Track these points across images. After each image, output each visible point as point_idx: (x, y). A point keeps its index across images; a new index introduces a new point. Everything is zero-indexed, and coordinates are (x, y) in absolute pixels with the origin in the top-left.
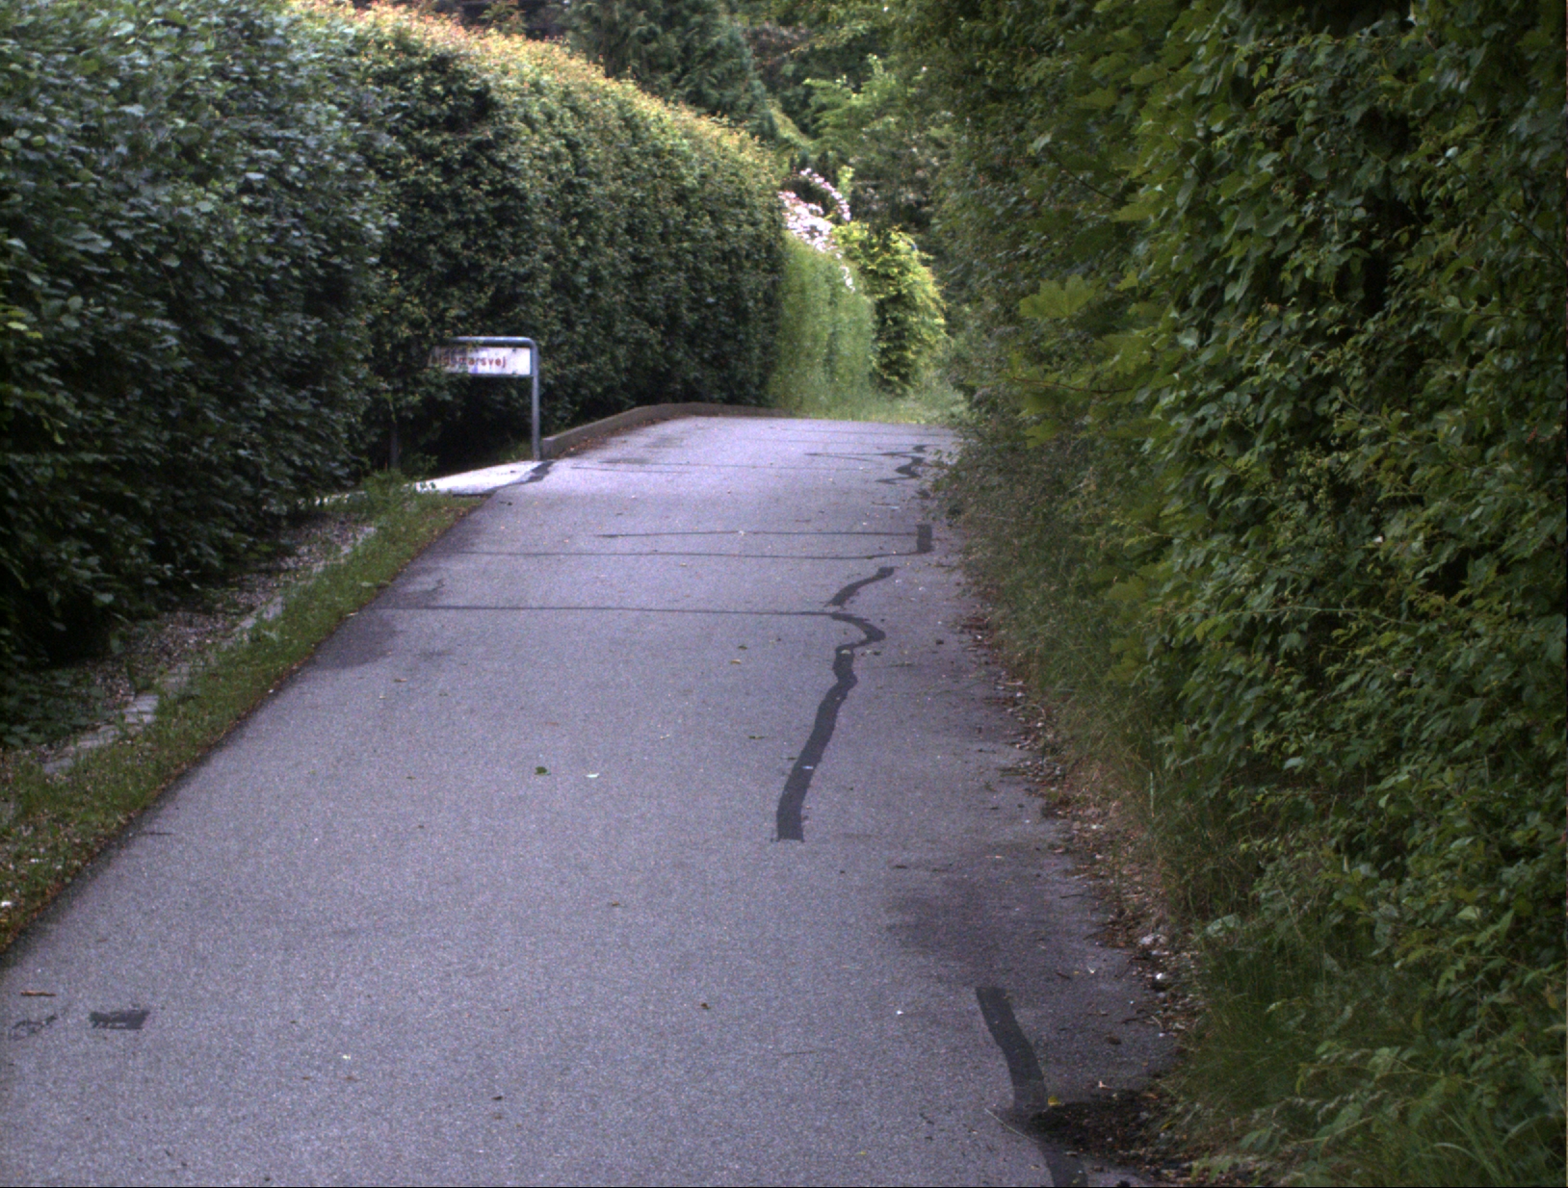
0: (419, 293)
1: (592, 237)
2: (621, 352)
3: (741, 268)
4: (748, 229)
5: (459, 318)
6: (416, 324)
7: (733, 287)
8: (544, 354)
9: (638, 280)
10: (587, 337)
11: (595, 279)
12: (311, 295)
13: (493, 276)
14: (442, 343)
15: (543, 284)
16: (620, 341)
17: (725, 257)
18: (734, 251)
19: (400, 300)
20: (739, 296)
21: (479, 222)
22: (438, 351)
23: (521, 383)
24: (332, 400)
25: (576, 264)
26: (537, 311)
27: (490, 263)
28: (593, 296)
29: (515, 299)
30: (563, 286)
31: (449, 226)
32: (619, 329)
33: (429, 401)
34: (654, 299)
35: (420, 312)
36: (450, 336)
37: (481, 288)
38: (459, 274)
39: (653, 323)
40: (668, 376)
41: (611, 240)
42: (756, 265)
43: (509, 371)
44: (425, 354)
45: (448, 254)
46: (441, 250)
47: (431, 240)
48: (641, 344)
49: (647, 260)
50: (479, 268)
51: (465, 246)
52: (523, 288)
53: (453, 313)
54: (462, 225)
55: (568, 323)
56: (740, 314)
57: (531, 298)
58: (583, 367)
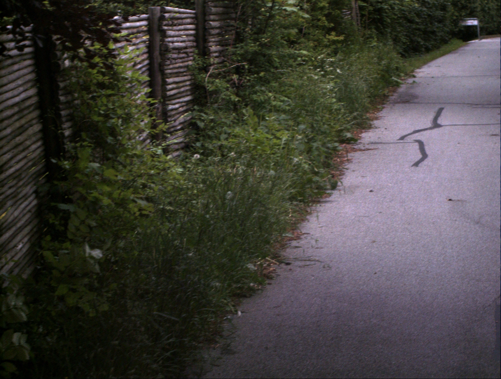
0: (457, 11)
2: (495, 24)
5: (464, 15)
6: (457, 16)
8: (480, 21)
15: (479, 9)
16: (495, 22)
19: (453, 12)
22: (461, 21)
23: (476, 26)
24: (445, 26)
25: (485, 6)
26: (478, 14)
27: (469, 5)
28: (489, 12)
29: (474, 11)
30: (483, 10)
32: (495, 19)
33: (460, 30)
35: (457, 14)
36: (462, 18)
38: (464, 7)
43: (473, 24)
44: (458, 22)
45: (461, 4)
52: (475, 9)
55: (484, 17)
57: (477, 11)
58: (487, 25)
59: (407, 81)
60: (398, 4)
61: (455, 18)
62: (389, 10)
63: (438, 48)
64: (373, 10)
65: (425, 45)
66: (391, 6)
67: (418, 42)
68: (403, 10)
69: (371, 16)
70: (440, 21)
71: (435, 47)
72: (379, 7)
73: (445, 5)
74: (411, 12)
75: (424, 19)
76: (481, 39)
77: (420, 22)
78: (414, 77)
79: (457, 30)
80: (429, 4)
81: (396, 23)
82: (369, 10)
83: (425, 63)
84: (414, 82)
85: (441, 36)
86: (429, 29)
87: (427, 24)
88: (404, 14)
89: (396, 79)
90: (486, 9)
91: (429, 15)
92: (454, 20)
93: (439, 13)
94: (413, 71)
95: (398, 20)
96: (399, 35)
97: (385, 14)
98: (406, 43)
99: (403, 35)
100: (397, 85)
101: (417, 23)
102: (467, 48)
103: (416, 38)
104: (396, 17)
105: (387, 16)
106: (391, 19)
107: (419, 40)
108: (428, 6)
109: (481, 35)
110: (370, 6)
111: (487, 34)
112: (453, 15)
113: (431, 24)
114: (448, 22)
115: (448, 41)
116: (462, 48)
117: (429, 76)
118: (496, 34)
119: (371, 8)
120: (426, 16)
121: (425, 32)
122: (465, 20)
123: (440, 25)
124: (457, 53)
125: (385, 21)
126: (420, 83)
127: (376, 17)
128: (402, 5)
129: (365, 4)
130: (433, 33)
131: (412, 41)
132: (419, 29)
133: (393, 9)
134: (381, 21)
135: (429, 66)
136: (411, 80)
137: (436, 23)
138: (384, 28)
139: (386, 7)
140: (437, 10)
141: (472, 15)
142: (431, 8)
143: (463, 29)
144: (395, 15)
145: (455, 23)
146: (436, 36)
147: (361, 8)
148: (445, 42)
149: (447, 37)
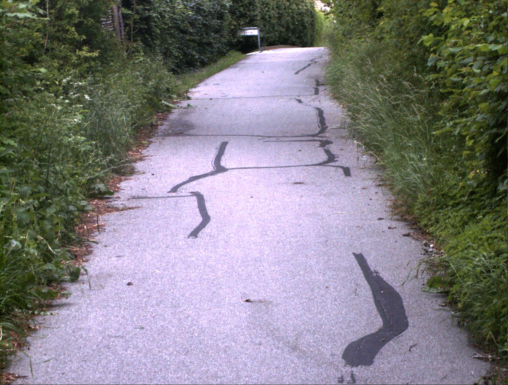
0: (235, 20)
1: (269, 8)
2: (277, 33)
3: (304, 16)
4: (305, 7)
5: (243, 25)
6: (235, 26)
7: (302, 20)
8: (260, 31)
9: (279, 18)
10: (269, 29)
11: (270, 17)
12: (218, 17)
13: (249, 16)
14: (240, 29)
15: (258, 18)
16: (276, 31)
17: (300, 14)
18: (302, 13)
19: (231, 21)
20: (304, 22)
21: (246, 5)
22: (239, 31)
23: (256, 37)
24: (222, 36)
25: (266, 14)
26: (258, 22)
27: (248, 13)
28: (269, 21)
29: (253, 20)
30: (263, 18)
31: (240, 6)
32: (276, 28)
33: (238, 41)
34: (283, 22)
35: (235, 23)
37: (247, 18)
38: (243, 16)
39: (283, 27)
40: (288, 39)
41: (273, 9)
42: (308, 16)
43: (253, 34)
44: (237, 32)
45: (240, 12)
46: (239, 11)
47: (237, 9)
48: (281, 32)
49: (281, 14)
50: (246, 14)
51: (244, 10)
52: (255, 18)
53: (242, 23)
54: (243, 6)
55: (265, 26)
56: (305, 27)
57: (257, 20)
58: (268, 35)
59: (180, 105)
60: (169, 12)
61: (233, 27)
62: (158, 18)
63: (215, 61)
64: (139, 19)
65: (199, 59)
66: (160, 14)
67: (193, 56)
68: (175, 19)
69: (136, 26)
70: (217, 31)
71: (212, 60)
72: (147, 15)
73: (222, 13)
74: (184, 21)
75: (199, 29)
76: (262, 51)
77: (194, 33)
78: (189, 98)
79: (235, 40)
80: (205, 12)
81: (167, 33)
82: (135, 19)
83: (201, 80)
84: (189, 105)
85: (218, 48)
86: (204, 40)
87: (202, 35)
88: (176, 23)
89: (166, 103)
90: (267, 17)
91: (204, 25)
92: (232, 30)
93: (215, 22)
94: (187, 92)
95: (169, 30)
96: (171, 48)
97: (153, 24)
98: (179, 57)
99: (175, 48)
100: (168, 110)
101: (191, 34)
102: (247, 61)
103: (190, 50)
104: (166, 27)
105: (155, 26)
106: (160, 29)
107: (194, 53)
108: (204, 15)
109: (261, 46)
110: (136, 14)
111: (268, 45)
112: (230, 24)
113: (207, 34)
114: (225, 33)
115: (225, 54)
116: (242, 62)
117: (206, 97)
118: (277, 45)
119: (137, 17)
120: (201, 26)
121: (200, 44)
122: (244, 30)
123: (217, 36)
124: (236, 67)
125: (154, 32)
126: (196, 107)
127: (142, 27)
128: (174, 13)
129: (130, 12)
130: (209, 44)
131: (185, 54)
132: (193, 41)
133: (163, 17)
134: (149, 31)
135: (206, 85)
136: (185, 103)
137: (213, 34)
138: (153, 39)
139: (155, 15)
140: (213, 18)
141: (251, 24)
142: (206, 16)
143: (241, 40)
144: (166, 24)
145: (233, 33)
146: (212, 47)
147: (125, 17)
148: (222, 54)
149: (225, 48)
